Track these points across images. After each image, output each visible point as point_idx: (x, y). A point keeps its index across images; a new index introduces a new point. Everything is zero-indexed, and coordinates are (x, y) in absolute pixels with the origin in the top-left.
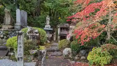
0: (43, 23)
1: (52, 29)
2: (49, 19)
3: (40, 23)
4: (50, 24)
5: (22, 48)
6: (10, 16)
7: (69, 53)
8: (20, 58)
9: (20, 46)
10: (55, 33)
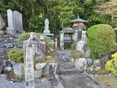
7: (84, 64)
8: (29, 83)
9: (29, 64)
10: (57, 39)
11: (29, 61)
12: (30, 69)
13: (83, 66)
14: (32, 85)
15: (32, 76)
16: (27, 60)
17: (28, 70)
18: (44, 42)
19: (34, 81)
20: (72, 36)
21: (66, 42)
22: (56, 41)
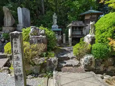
0: (50, 22)
1: (60, 30)
2: (56, 17)
3: (46, 23)
4: (57, 24)
5: (21, 59)
6: (10, 16)
7: (91, 62)
8: (19, 76)
9: (17, 57)
10: (65, 34)
11: (16, 54)
12: (19, 62)
13: (90, 64)
14: (21, 79)
15: (21, 69)
16: (14, 52)
17: (16, 63)
18: (45, 36)
19: (23, 75)
20: (82, 31)
21: (74, 36)
22: (64, 36)
